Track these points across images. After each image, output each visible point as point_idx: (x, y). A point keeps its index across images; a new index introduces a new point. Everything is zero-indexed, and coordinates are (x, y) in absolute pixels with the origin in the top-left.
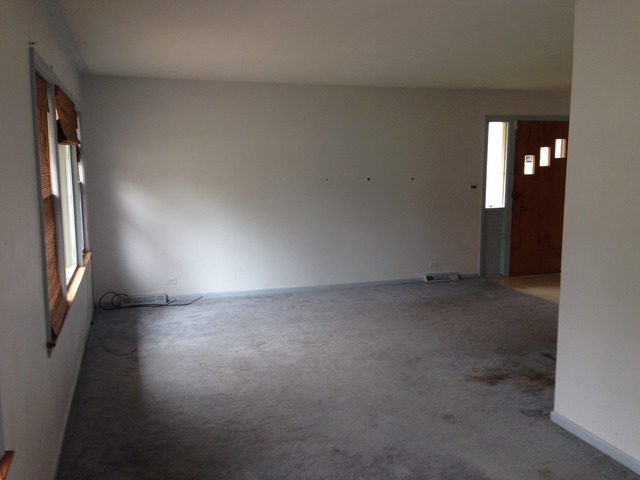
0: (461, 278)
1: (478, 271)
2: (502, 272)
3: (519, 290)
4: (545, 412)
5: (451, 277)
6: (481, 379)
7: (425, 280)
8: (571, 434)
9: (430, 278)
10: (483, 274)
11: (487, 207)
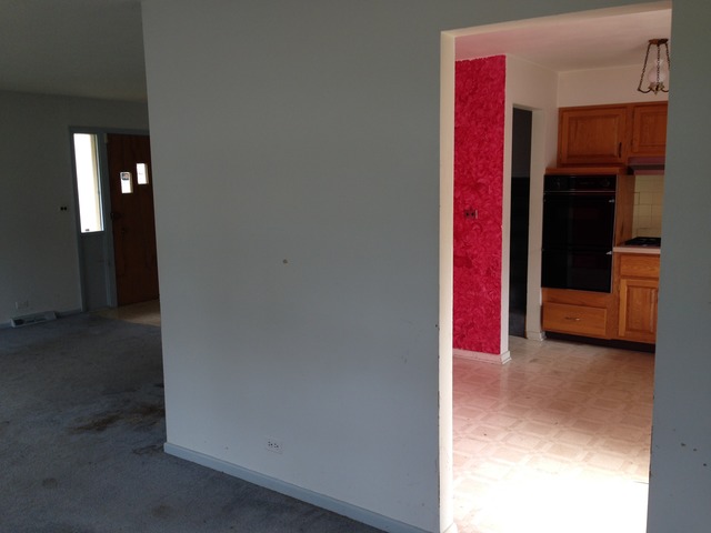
0: (59, 316)
1: (80, 306)
2: (109, 303)
3: (128, 321)
4: (158, 445)
5: (47, 318)
6: (88, 428)
7: (13, 325)
8: (186, 461)
9: (19, 322)
10: (87, 308)
11: (83, 231)
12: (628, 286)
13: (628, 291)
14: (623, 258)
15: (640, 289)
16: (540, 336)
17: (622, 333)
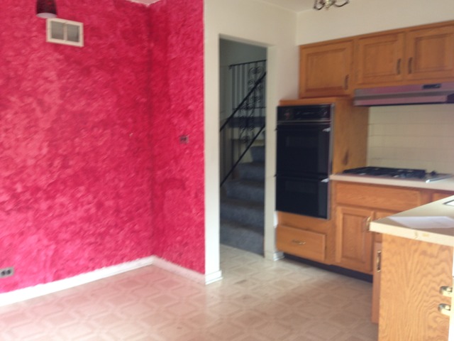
12: (344, 214)
13: (344, 219)
14: (339, 186)
15: (353, 217)
16: (275, 257)
17: (338, 260)
